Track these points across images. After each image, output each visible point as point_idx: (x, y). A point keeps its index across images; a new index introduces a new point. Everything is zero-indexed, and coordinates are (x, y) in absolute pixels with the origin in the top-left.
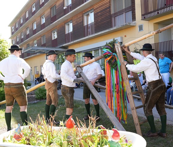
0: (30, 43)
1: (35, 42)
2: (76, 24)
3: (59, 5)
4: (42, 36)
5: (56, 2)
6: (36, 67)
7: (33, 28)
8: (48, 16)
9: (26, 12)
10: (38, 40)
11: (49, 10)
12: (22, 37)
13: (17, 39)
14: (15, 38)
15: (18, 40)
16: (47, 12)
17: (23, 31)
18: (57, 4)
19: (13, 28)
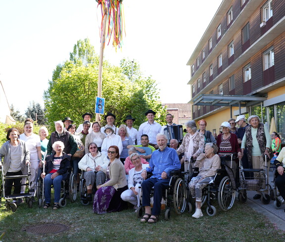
0: (215, 89)
1: (221, 87)
2: (279, 51)
3: (254, 22)
4: (229, 77)
5: (250, 18)
6: (215, 130)
7: (218, 65)
8: (238, 43)
9: (209, 41)
10: (225, 84)
11: (240, 33)
12: (205, 81)
13: (197, 84)
14: (196, 82)
15: (199, 86)
16: (237, 37)
17: (206, 70)
18: (252, 21)
19: (193, 67)
